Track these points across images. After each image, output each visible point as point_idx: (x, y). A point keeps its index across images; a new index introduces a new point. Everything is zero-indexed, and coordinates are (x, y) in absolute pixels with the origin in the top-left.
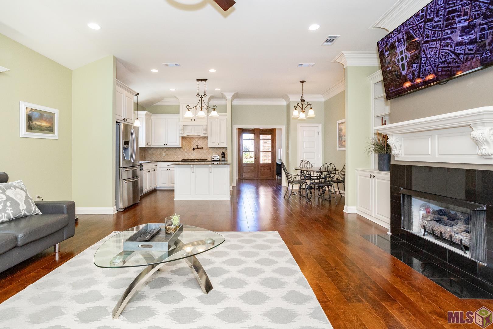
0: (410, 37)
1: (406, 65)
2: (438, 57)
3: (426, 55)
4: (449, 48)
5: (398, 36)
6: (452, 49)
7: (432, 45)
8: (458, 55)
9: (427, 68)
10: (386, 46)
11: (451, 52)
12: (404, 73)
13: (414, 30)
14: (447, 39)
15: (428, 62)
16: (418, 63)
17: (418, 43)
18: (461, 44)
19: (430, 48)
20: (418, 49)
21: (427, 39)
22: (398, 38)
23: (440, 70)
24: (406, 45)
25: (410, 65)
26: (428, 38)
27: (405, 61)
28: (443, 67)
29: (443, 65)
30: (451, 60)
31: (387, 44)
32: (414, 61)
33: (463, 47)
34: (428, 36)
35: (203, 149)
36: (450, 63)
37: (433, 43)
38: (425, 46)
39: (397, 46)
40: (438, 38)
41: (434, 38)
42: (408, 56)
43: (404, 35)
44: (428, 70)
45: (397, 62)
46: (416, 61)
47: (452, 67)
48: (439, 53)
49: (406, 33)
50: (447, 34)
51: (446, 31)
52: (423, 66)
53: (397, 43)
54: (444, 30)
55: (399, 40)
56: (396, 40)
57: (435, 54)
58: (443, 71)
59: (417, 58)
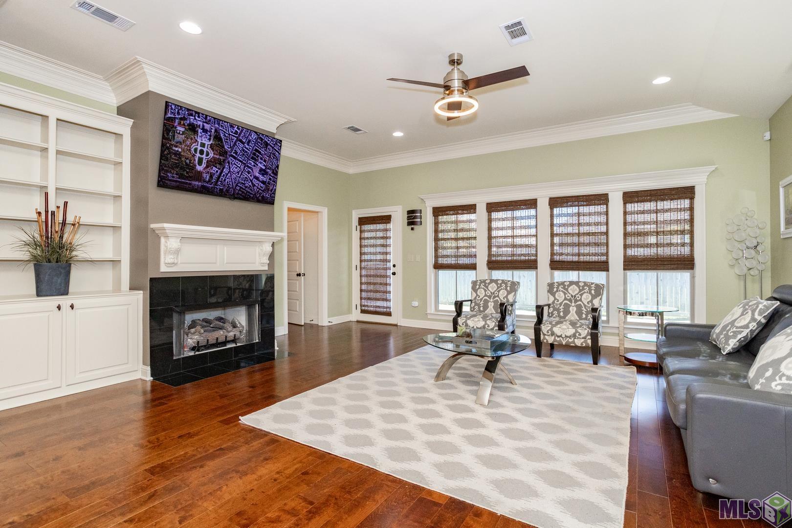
0: (217, 138)
1: (204, 161)
2: (240, 177)
3: (230, 167)
4: (249, 175)
5: (205, 124)
6: (251, 178)
7: (237, 163)
8: (254, 185)
9: (227, 180)
10: (181, 119)
11: (250, 180)
12: (199, 168)
13: (225, 135)
14: (250, 168)
15: (229, 174)
16: (219, 169)
17: (226, 152)
18: (257, 178)
19: (234, 164)
20: (224, 157)
21: (234, 155)
22: (203, 126)
23: (238, 188)
24: (211, 142)
25: (210, 164)
26: (236, 155)
27: (204, 156)
28: (241, 188)
29: (241, 186)
30: (249, 186)
31: (185, 118)
32: (216, 164)
33: (258, 182)
34: (236, 153)
36: (246, 187)
37: (239, 163)
38: (231, 159)
39: (199, 134)
40: (244, 161)
41: (240, 159)
42: (210, 155)
43: (213, 131)
44: (228, 182)
45: (193, 150)
46: (218, 166)
47: (247, 191)
48: (241, 174)
49: (216, 130)
50: (251, 164)
51: (251, 162)
52: (224, 175)
53: (200, 131)
54: (250, 160)
55: (205, 131)
56: (199, 126)
57: (238, 172)
58: (240, 190)
59: (220, 164)
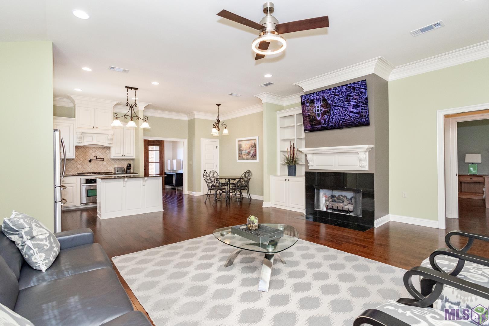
0: (324, 100)
1: (320, 114)
2: (341, 115)
3: (333, 112)
4: (346, 112)
5: (317, 97)
6: (348, 113)
7: (337, 108)
8: (351, 117)
9: (334, 120)
10: (307, 100)
11: (347, 114)
12: (319, 119)
13: (327, 97)
14: (346, 108)
15: (334, 116)
16: (328, 115)
17: (330, 105)
18: (352, 112)
19: (336, 109)
20: (329, 108)
21: (335, 104)
22: (316, 98)
23: (341, 122)
24: (321, 103)
25: (323, 114)
26: (336, 104)
27: (320, 112)
28: (342, 121)
29: (343, 120)
30: (347, 119)
31: (308, 99)
32: (326, 113)
33: (353, 114)
34: (335, 103)
35: (103, 160)
36: (346, 120)
37: (338, 107)
38: (333, 108)
39: (316, 103)
40: (341, 106)
41: (339, 105)
42: (322, 110)
43: (321, 98)
44: (334, 121)
45: (314, 111)
46: (327, 114)
47: (347, 122)
48: (341, 113)
49: (322, 97)
50: (346, 105)
51: (345, 104)
52: (331, 118)
53: (315, 101)
54: (345, 103)
55: (317, 100)
56: (315, 98)
57: (339, 113)
58: (342, 123)
59: (328, 112)
